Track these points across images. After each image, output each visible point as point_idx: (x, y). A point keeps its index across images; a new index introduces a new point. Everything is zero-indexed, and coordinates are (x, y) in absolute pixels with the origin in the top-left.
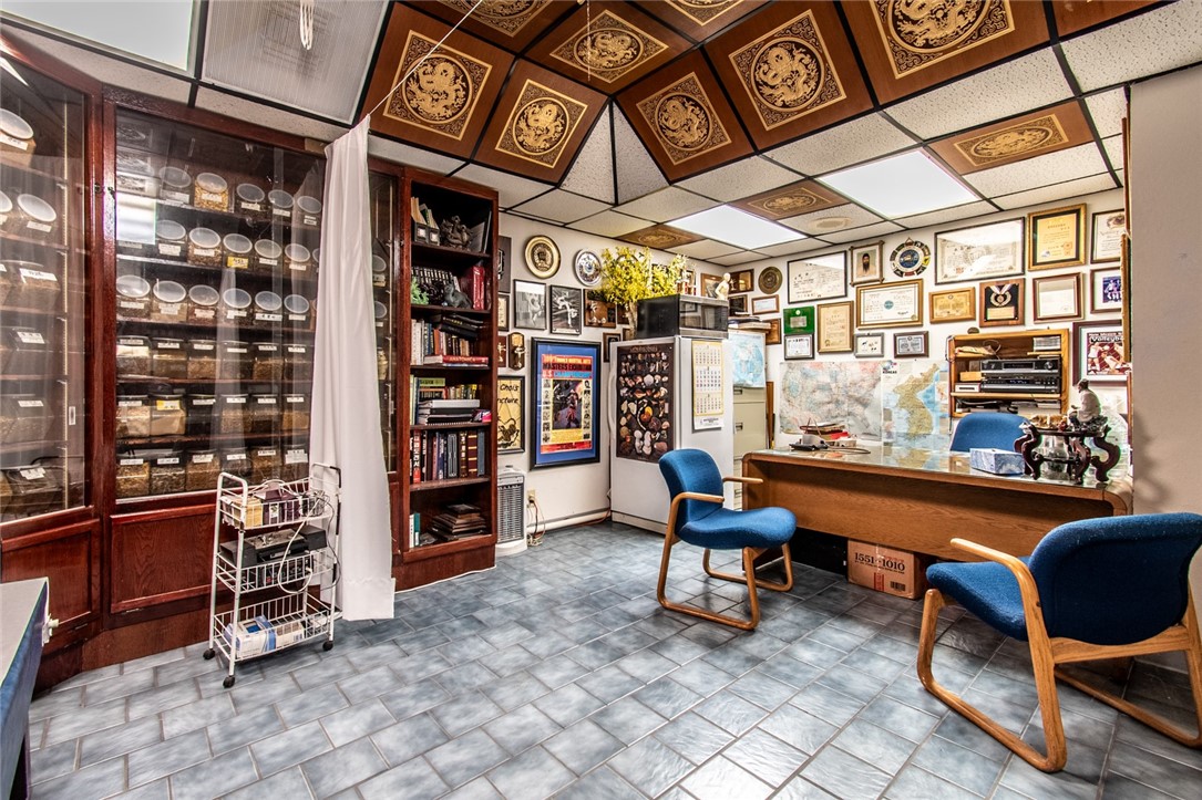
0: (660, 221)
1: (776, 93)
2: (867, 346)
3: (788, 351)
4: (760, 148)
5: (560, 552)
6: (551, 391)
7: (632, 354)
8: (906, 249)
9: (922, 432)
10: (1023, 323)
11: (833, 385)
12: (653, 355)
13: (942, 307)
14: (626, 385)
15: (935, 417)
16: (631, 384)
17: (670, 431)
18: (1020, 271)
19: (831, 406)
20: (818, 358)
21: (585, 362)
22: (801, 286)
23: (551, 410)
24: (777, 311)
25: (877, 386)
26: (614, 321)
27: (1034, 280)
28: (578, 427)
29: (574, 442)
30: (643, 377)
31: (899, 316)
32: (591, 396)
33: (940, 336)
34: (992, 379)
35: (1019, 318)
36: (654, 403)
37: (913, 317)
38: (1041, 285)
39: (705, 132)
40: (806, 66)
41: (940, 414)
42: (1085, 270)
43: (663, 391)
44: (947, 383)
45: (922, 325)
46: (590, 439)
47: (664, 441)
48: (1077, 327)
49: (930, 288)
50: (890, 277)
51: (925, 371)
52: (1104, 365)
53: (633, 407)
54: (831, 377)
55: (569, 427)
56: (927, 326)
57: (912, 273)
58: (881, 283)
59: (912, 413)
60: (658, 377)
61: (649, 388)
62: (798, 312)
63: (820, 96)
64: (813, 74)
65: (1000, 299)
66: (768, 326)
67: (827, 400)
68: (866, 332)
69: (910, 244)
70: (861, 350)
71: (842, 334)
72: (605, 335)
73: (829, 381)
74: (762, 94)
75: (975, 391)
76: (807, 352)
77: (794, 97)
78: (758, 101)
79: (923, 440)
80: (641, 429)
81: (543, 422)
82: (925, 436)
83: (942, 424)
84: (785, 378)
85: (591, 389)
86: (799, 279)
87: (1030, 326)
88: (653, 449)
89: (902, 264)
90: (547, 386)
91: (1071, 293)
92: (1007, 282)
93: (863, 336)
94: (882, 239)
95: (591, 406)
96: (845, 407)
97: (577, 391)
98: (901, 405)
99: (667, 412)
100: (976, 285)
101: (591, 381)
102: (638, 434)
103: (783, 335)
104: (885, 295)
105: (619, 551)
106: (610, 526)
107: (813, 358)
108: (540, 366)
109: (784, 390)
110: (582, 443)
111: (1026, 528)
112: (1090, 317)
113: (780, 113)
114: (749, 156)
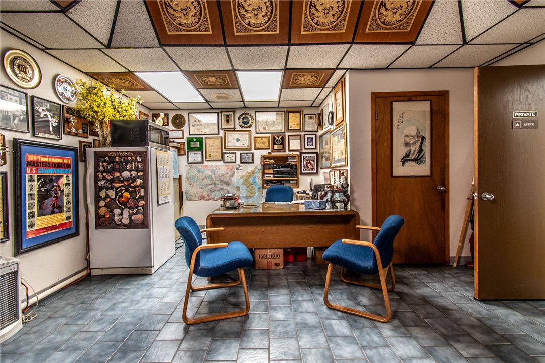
0: (131, 70)
1: (247, 15)
2: (228, 158)
3: (190, 159)
4: (227, 43)
5: (63, 316)
6: (36, 184)
7: (109, 157)
8: (244, 116)
9: (251, 195)
10: (285, 151)
11: (213, 176)
12: (130, 158)
13: (259, 143)
14: (104, 178)
15: (256, 188)
16: (109, 177)
17: (146, 207)
18: (284, 131)
19: (212, 186)
20: (206, 163)
21: (66, 161)
22: (196, 126)
23: (36, 201)
24: (183, 138)
25: (233, 176)
26: (87, 133)
27: (289, 135)
28: (61, 211)
29: (57, 224)
30: (120, 173)
31: (242, 145)
32: (71, 187)
33: (258, 154)
34: (278, 173)
35: (284, 150)
36: (131, 189)
37: (248, 146)
38: (291, 137)
39: (197, 20)
40: (267, 7)
41: (258, 187)
42: (302, 133)
43: (139, 182)
44: (261, 174)
45: (251, 150)
46: (71, 220)
47: (141, 214)
48: (301, 153)
49: (254, 134)
50: (238, 128)
51: (252, 169)
52: (308, 167)
53: (112, 194)
54: (212, 172)
55: (52, 213)
56: (253, 151)
57: (246, 127)
58: (234, 130)
59: (248, 187)
60: (134, 173)
61: (127, 180)
62: (195, 139)
63: (268, 27)
64: (268, 13)
65: (278, 141)
66: (178, 145)
67: (210, 183)
68: (228, 151)
69: (246, 114)
70: (226, 159)
71: (217, 152)
72: (80, 142)
73: (211, 174)
74: (239, 12)
75: (271, 177)
76: (200, 160)
77: (255, 22)
78: (236, 15)
79: (252, 198)
80: (119, 208)
81: (28, 211)
82: (253, 196)
83: (259, 191)
84: (188, 173)
85: (71, 182)
86: (195, 123)
87: (287, 152)
88: (131, 220)
89: (243, 122)
90: (31, 180)
91: (299, 141)
92: (280, 135)
93: (227, 153)
94: (234, 110)
95: (71, 195)
96: (219, 186)
97: (60, 184)
98: (244, 184)
99: (142, 194)
100: (270, 135)
101: (70, 176)
102: (117, 211)
103: (187, 150)
104: (236, 135)
105: (117, 296)
106: (91, 280)
107: (203, 163)
108: (24, 164)
109: (188, 179)
110: (65, 224)
111: (323, 229)
112: (304, 151)
113: (245, 27)
114: (220, 46)
